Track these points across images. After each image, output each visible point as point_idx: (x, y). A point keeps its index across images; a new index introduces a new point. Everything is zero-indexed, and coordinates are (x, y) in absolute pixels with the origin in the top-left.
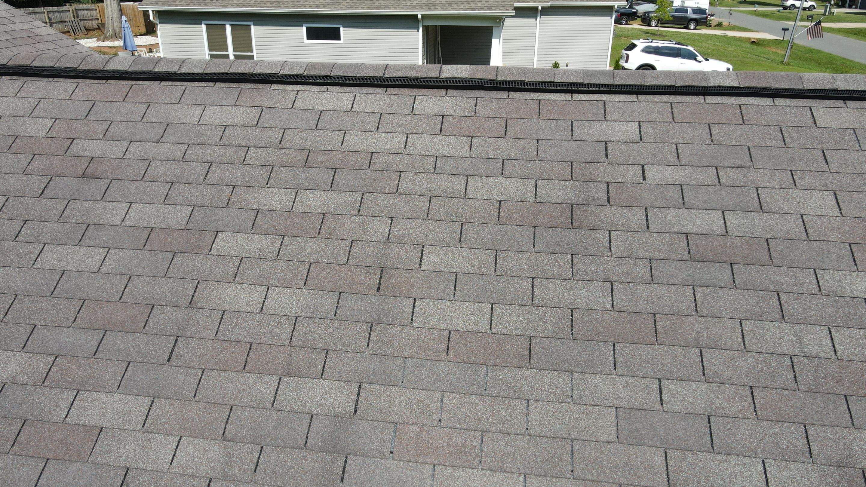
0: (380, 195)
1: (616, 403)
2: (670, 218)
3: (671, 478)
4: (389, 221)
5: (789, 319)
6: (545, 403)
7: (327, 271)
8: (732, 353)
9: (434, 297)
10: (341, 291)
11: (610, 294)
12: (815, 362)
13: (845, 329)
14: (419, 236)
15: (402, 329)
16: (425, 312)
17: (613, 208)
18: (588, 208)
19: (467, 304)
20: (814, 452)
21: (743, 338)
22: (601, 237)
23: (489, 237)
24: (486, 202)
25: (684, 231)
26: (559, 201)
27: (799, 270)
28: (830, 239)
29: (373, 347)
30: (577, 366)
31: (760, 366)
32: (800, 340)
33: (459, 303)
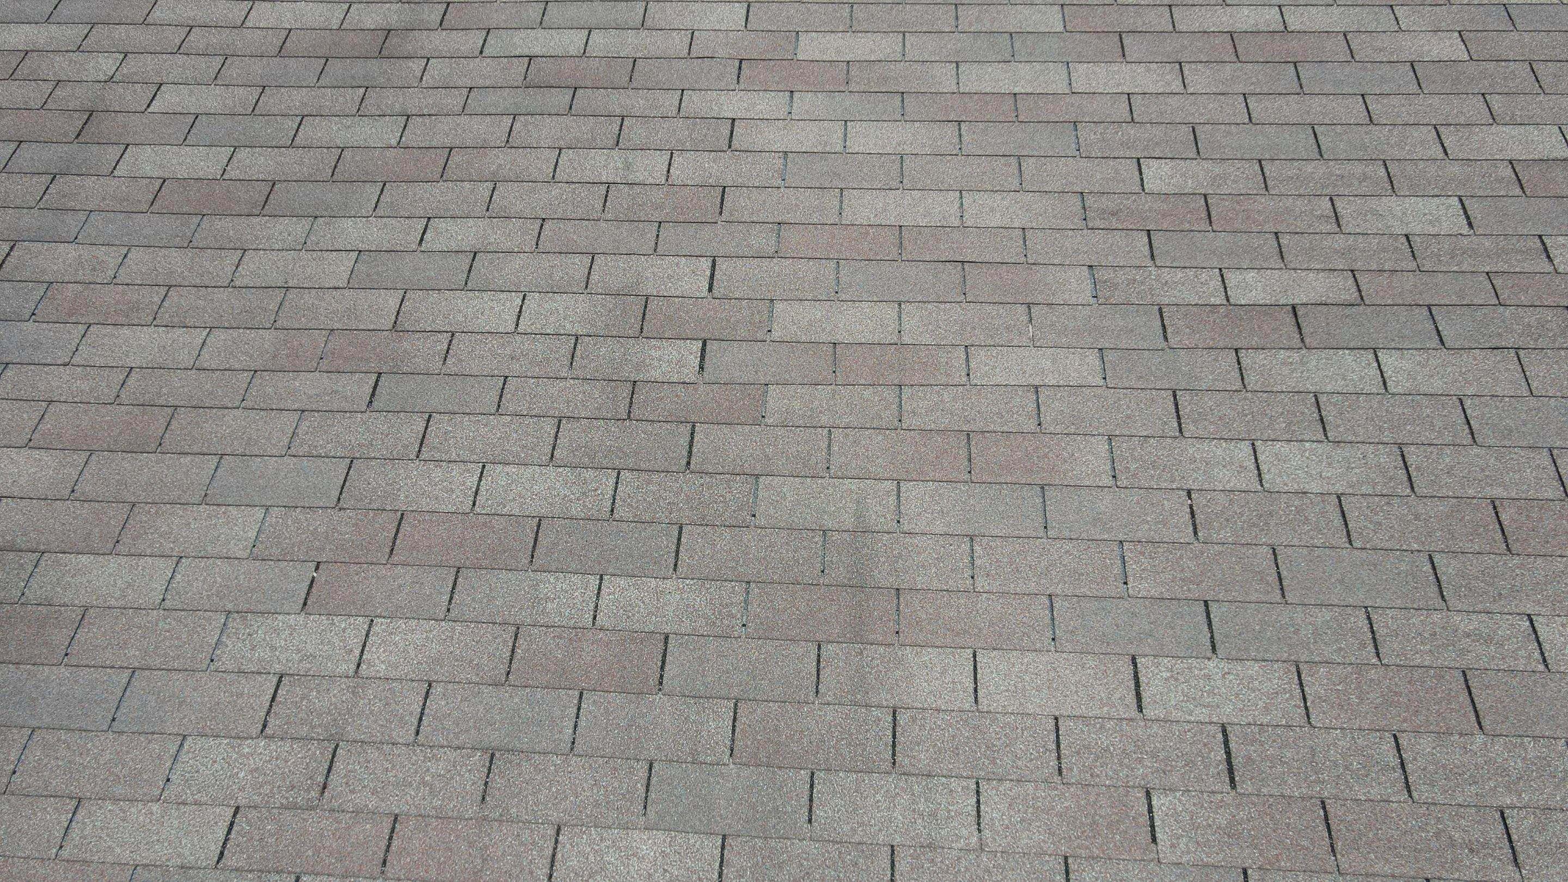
0: (117, 27)
1: (361, 246)
2: (516, 40)
3: (400, 319)
4: (122, 56)
5: (624, 144)
6: (268, 252)
7: (9, 118)
8: (535, 184)
9: (156, 143)
10: (22, 139)
11: (401, 130)
12: (637, 189)
13: (692, 152)
14: (158, 73)
15: (97, 180)
16: (136, 160)
17: (444, 33)
18: (411, 34)
19: (201, 148)
20: (592, 281)
21: (555, 168)
22: (415, 67)
23: (260, 72)
24: (270, 32)
25: (527, 54)
26: (373, 27)
27: (663, 91)
28: (716, 55)
29: (47, 201)
30: (326, 210)
31: (564, 197)
32: (628, 166)
33: (188, 149)
